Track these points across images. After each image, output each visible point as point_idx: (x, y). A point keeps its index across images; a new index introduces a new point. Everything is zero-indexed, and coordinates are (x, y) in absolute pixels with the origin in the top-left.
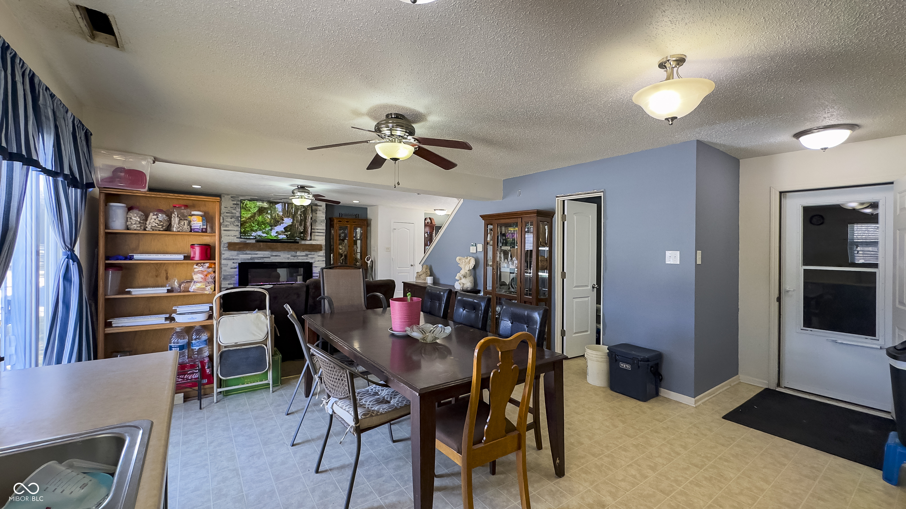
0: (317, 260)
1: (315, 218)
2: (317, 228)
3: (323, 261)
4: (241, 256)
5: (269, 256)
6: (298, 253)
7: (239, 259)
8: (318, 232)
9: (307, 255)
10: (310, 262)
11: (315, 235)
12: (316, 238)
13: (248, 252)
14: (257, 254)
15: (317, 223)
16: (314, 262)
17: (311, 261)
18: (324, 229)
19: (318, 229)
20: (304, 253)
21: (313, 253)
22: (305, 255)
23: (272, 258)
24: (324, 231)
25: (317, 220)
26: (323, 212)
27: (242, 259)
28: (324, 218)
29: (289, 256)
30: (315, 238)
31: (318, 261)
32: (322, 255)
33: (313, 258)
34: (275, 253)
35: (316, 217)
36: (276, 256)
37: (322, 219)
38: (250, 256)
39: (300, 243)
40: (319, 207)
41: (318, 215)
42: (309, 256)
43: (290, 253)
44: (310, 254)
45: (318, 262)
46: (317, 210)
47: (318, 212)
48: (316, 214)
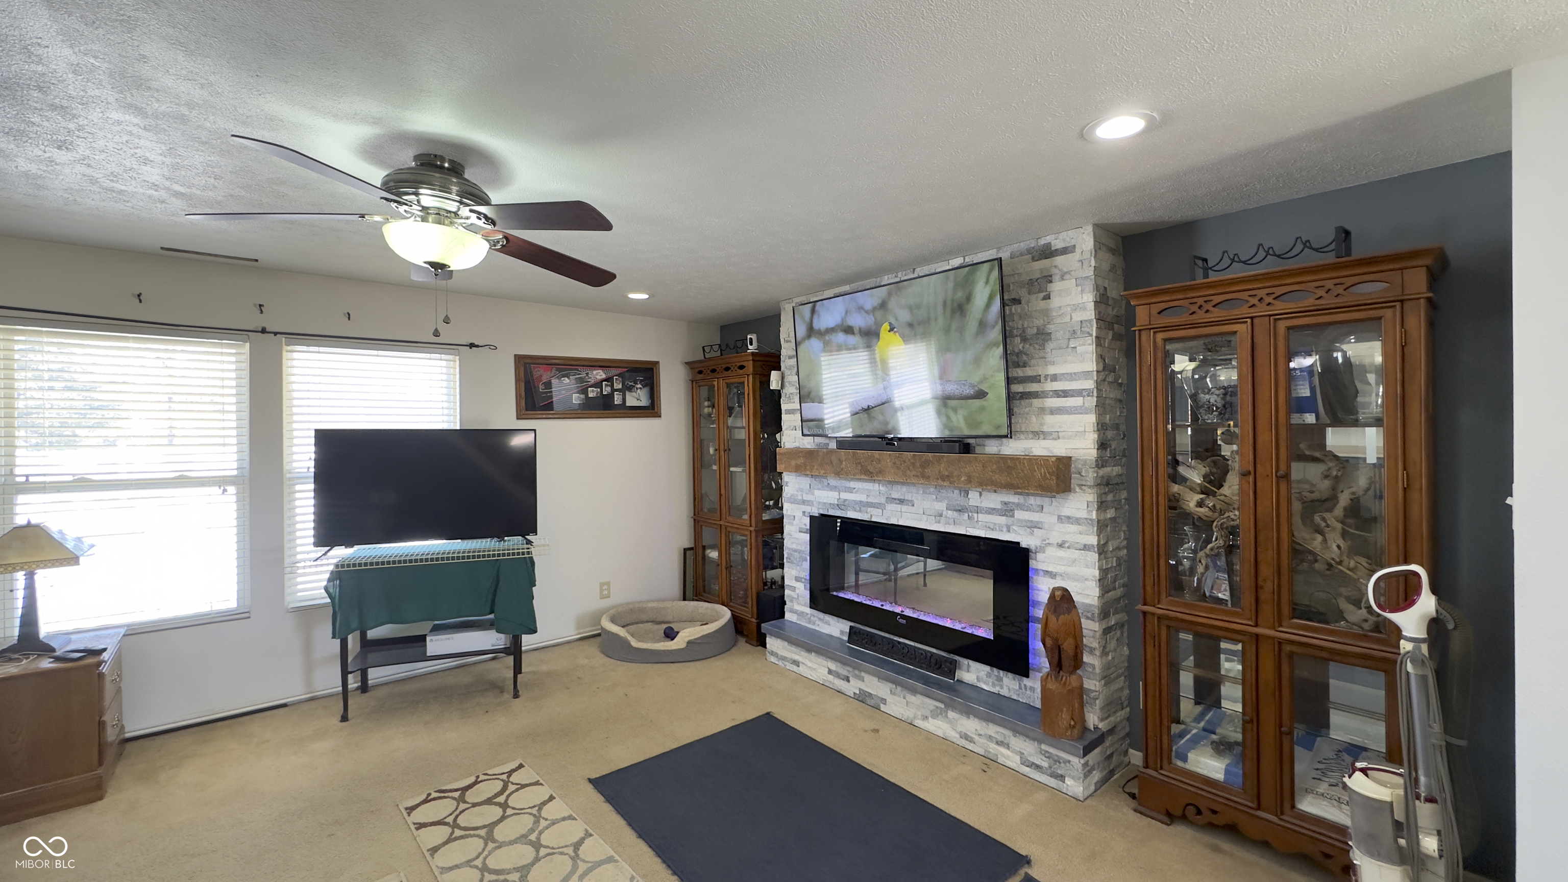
0: (1055, 538)
1: (1039, 322)
2: (1052, 370)
3: (1086, 548)
4: (816, 492)
5: (883, 500)
6: (974, 498)
7: (815, 503)
8: (1058, 394)
9: (1007, 511)
10: (1024, 545)
11: (1042, 410)
12: (1051, 422)
13: (833, 482)
14: (850, 490)
15: (1050, 346)
16: (1042, 549)
17: (1025, 541)
18: (1086, 375)
19: (1055, 378)
20: (993, 500)
21: (1032, 500)
22: (999, 506)
23: (891, 507)
24: (1090, 384)
25: (1051, 328)
26: (1079, 281)
27: (819, 502)
28: (1090, 314)
29: (941, 506)
30: (1042, 425)
31: (1061, 546)
32: (1083, 514)
33: (1033, 526)
34: (898, 492)
35: (1046, 313)
36: (901, 501)
37: (1078, 317)
38: (835, 494)
39: (978, 450)
40: (1059, 260)
41: (1056, 302)
42: (1019, 514)
43: (944, 493)
44: (1019, 506)
45: (1061, 553)
46: (1049, 279)
47: (1056, 287)
48: (1047, 297)
